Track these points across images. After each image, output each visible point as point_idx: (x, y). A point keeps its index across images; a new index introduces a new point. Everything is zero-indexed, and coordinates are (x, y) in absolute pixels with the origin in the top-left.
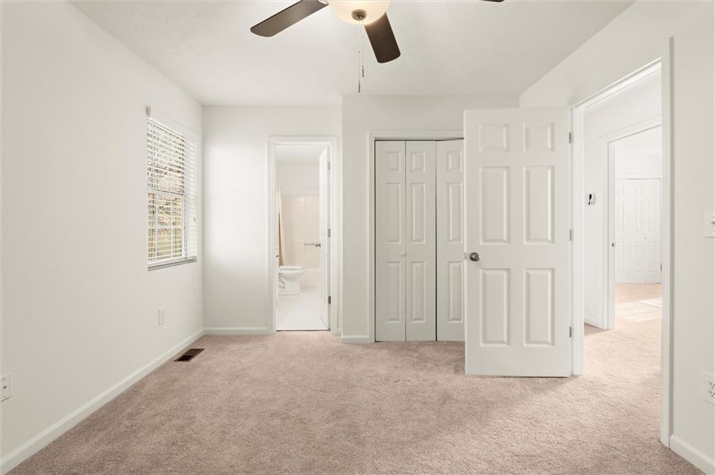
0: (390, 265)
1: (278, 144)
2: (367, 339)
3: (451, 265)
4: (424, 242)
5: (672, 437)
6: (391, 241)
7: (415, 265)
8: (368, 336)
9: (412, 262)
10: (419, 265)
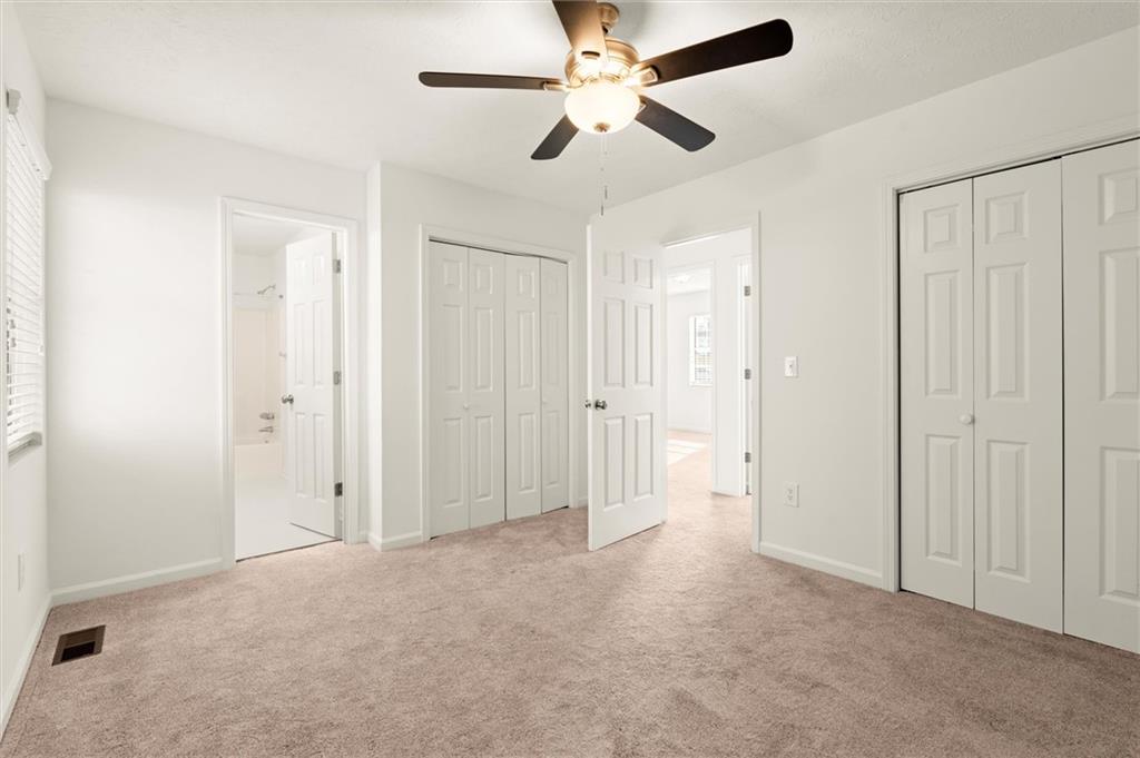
0: (449, 423)
1: (241, 215)
2: (419, 537)
3: (523, 418)
4: (491, 389)
5: (762, 543)
6: (450, 388)
7: (480, 422)
8: (420, 533)
9: (477, 418)
10: (485, 420)
